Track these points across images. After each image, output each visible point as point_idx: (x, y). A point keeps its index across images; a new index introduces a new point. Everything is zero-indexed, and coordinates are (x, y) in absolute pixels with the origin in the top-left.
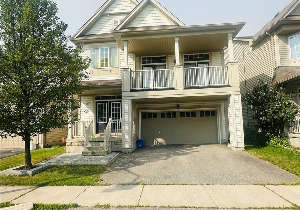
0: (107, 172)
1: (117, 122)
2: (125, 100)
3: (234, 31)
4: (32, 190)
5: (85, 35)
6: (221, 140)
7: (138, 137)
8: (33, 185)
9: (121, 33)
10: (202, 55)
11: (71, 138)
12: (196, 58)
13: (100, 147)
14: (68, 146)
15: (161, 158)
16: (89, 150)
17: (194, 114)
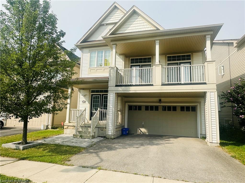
0: (81, 154)
1: (104, 112)
2: (111, 94)
3: (212, 33)
4: (12, 162)
5: (86, 41)
6: (200, 134)
7: (124, 126)
8: (17, 158)
9: (110, 38)
10: (184, 56)
11: (68, 122)
12: (179, 58)
13: (88, 132)
14: (65, 129)
15: (134, 146)
16: (79, 133)
17: (175, 108)
